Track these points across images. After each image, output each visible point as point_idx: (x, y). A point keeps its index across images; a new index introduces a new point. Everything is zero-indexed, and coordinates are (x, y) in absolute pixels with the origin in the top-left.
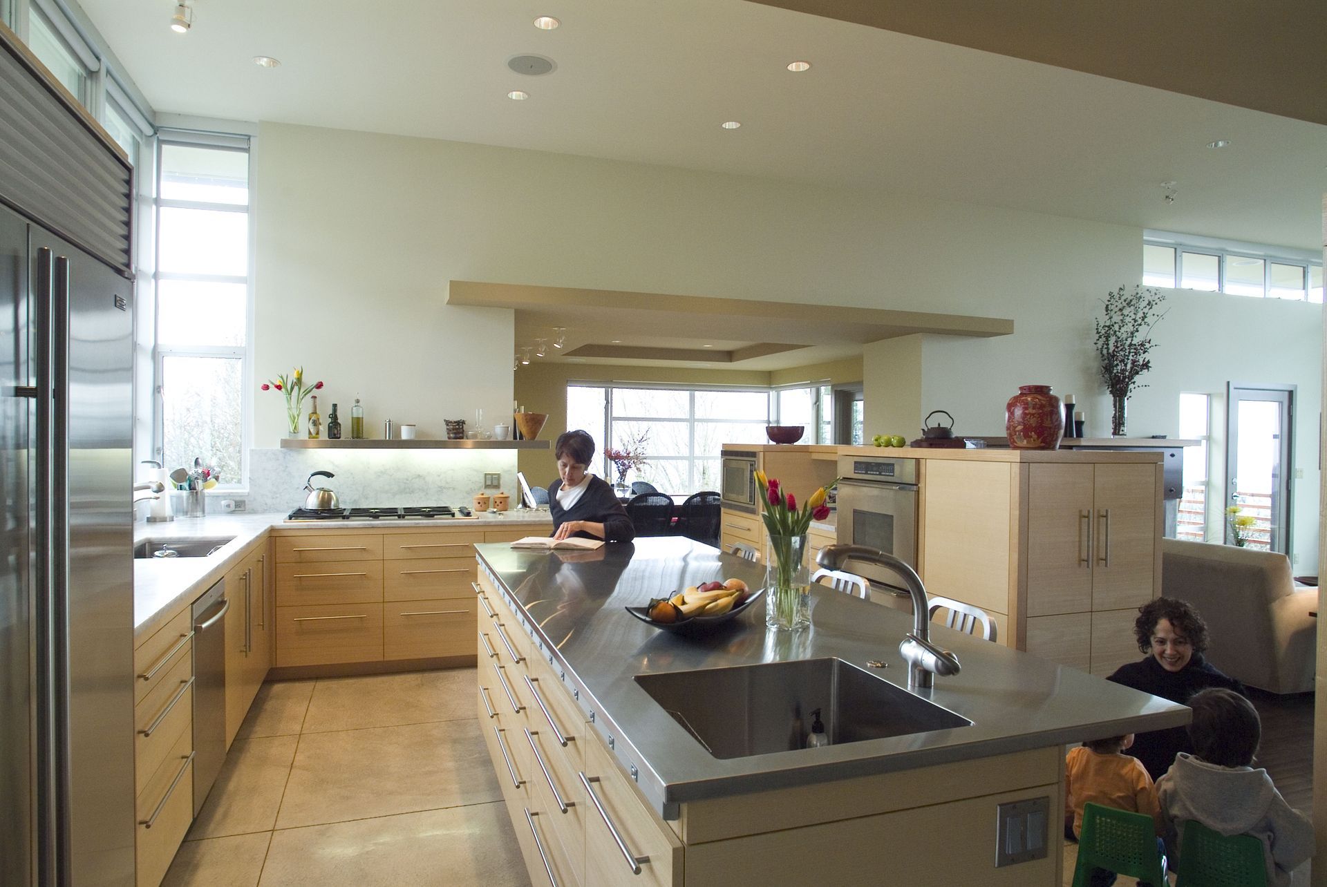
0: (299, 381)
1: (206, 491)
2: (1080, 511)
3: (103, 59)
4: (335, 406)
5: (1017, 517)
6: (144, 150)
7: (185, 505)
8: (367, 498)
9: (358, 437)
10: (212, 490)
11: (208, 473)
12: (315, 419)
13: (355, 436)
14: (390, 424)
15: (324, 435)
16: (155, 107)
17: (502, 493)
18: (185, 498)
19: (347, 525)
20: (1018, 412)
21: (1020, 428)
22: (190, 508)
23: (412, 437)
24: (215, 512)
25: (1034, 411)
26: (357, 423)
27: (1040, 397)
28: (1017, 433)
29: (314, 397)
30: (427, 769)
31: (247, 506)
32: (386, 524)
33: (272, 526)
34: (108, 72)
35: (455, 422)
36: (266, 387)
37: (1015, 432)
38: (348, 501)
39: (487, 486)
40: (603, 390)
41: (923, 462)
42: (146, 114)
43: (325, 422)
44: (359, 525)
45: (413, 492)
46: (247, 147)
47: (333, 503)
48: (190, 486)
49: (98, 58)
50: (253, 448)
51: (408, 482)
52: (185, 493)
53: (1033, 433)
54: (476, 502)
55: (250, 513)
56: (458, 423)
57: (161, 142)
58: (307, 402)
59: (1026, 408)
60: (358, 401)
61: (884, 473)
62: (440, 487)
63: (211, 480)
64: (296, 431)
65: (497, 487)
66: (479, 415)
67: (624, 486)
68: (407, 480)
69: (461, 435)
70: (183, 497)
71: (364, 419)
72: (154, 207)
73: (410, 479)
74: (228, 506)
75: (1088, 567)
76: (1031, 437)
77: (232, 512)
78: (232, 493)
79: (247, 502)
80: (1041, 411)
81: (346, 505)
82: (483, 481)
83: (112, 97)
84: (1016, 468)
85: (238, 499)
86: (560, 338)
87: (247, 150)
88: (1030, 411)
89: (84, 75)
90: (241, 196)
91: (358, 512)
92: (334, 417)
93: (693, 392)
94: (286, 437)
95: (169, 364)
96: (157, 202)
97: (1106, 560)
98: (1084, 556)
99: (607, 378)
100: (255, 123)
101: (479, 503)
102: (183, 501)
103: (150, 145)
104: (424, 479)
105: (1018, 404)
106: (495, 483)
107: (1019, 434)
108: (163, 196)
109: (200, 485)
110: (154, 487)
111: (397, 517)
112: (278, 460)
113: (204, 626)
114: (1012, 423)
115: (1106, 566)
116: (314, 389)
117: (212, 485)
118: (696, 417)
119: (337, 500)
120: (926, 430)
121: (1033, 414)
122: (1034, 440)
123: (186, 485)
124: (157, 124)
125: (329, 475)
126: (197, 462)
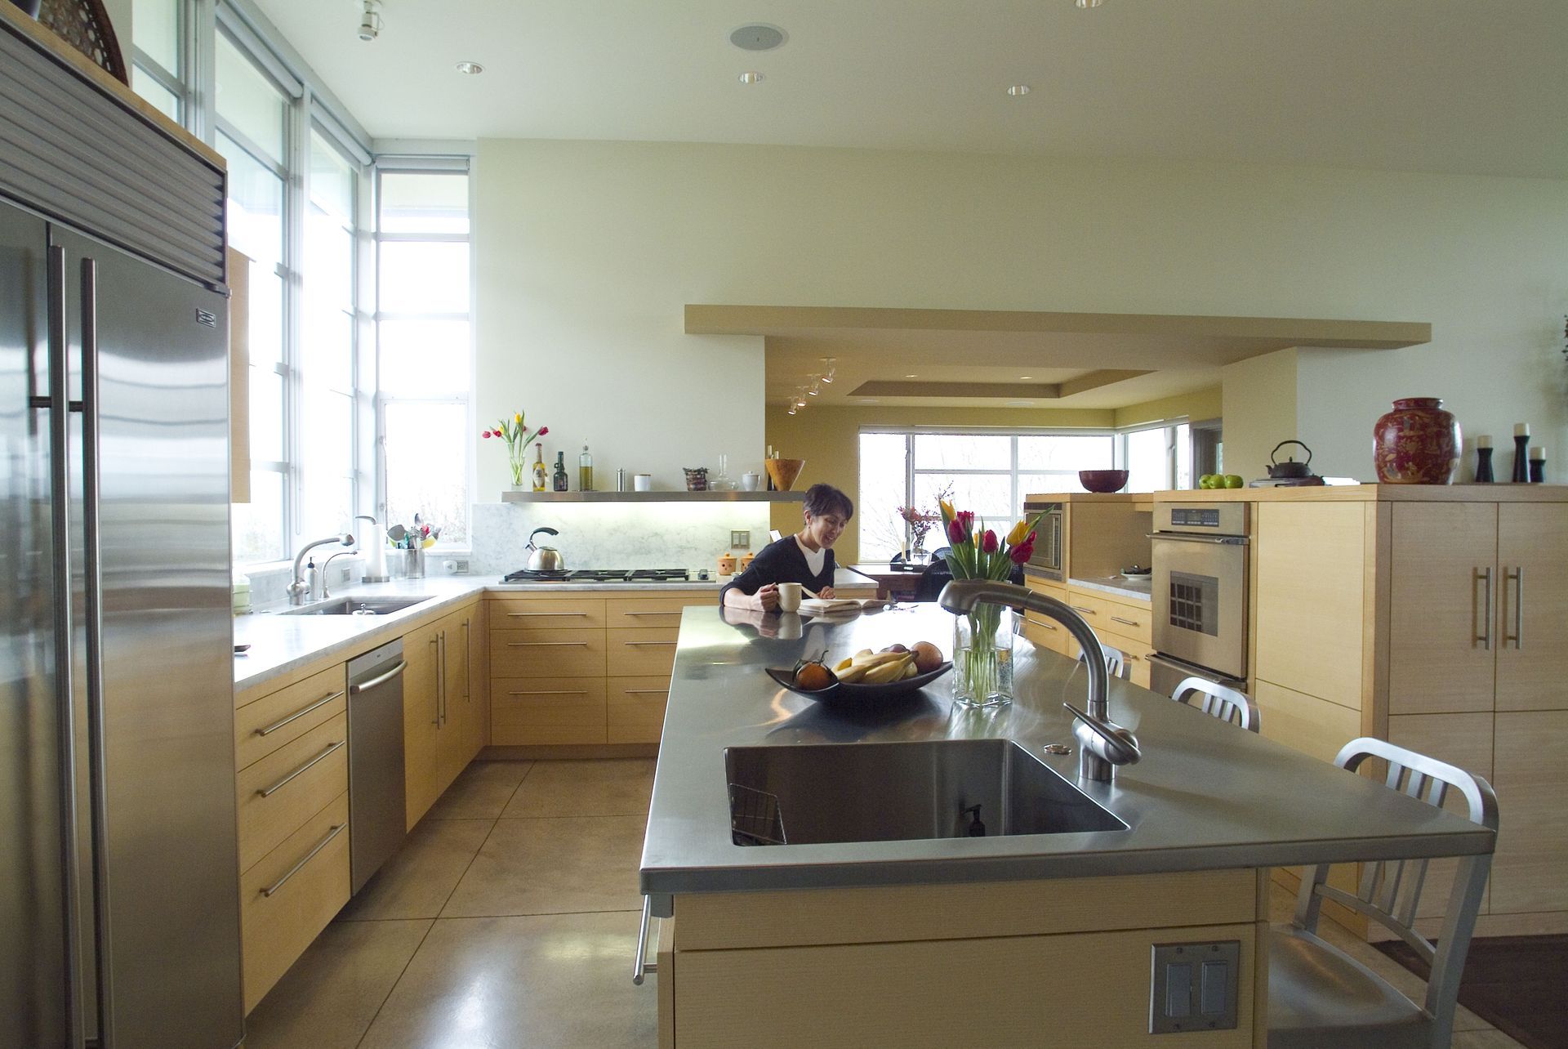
0: (522, 428)
1: (426, 550)
2: (1475, 569)
3: (306, 83)
4: (561, 454)
5: (1373, 577)
6: (362, 181)
7: (403, 564)
8: (598, 559)
9: (586, 489)
10: (431, 549)
11: (428, 529)
12: (540, 469)
13: (583, 488)
14: (621, 474)
15: (549, 487)
16: (373, 132)
17: (751, 554)
18: (403, 557)
19: (565, 588)
20: (1391, 435)
21: (1392, 456)
22: (408, 569)
23: (647, 489)
24: (437, 574)
25: (1412, 433)
26: (586, 473)
27: (1420, 413)
28: (1388, 465)
29: (539, 445)
30: (621, 865)
31: (469, 567)
32: (608, 587)
33: (485, 588)
34: (313, 97)
35: (695, 471)
36: (488, 435)
37: (1385, 462)
38: (577, 562)
39: (734, 546)
40: (904, 437)
41: (1254, 506)
42: (359, 140)
43: (551, 471)
44: (578, 587)
45: (649, 552)
46: (466, 169)
47: (556, 564)
48: (408, 544)
49: (301, 83)
50: (476, 503)
51: (643, 541)
52: (403, 552)
53: (1410, 463)
54: (720, 564)
55: (473, 575)
56: (699, 471)
57: (379, 171)
58: (531, 452)
59: (1400, 430)
60: (586, 449)
61: (1205, 523)
62: (681, 547)
63: (430, 537)
64: (518, 483)
65: (746, 547)
66: (723, 462)
67: (921, 551)
68: (643, 538)
69: (702, 486)
70: (401, 556)
71: (593, 470)
72: (373, 242)
73: (646, 537)
74: (450, 567)
75: (1487, 648)
76: (1408, 469)
77: (455, 574)
78: (454, 552)
79: (469, 564)
80: (1422, 433)
81: (572, 567)
82: (729, 540)
83: (319, 122)
84: (1372, 509)
85: (461, 559)
86: (830, 370)
87: (465, 172)
88: (1407, 432)
89: (288, 102)
90: (463, 225)
91: (583, 574)
92: (560, 466)
93: (1015, 437)
94: (509, 489)
95: (390, 411)
96: (377, 236)
97: (1516, 638)
98: (1481, 632)
99: (909, 422)
100: (473, 141)
101: (724, 565)
102: (401, 561)
103: (368, 175)
104: (662, 537)
105: (1390, 425)
106: (744, 542)
107: (1391, 465)
108: (383, 230)
109: (418, 543)
110: (344, 539)
111: (622, 580)
112: (502, 516)
113: (362, 687)
114: (1381, 451)
115: (1517, 647)
116: (538, 436)
117: (430, 544)
118: (1020, 468)
119: (562, 560)
120: (1273, 467)
121: (1410, 438)
122: (1413, 474)
123: (404, 543)
124: (375, 152)
125: (553, 532)
126: (416, 518)
